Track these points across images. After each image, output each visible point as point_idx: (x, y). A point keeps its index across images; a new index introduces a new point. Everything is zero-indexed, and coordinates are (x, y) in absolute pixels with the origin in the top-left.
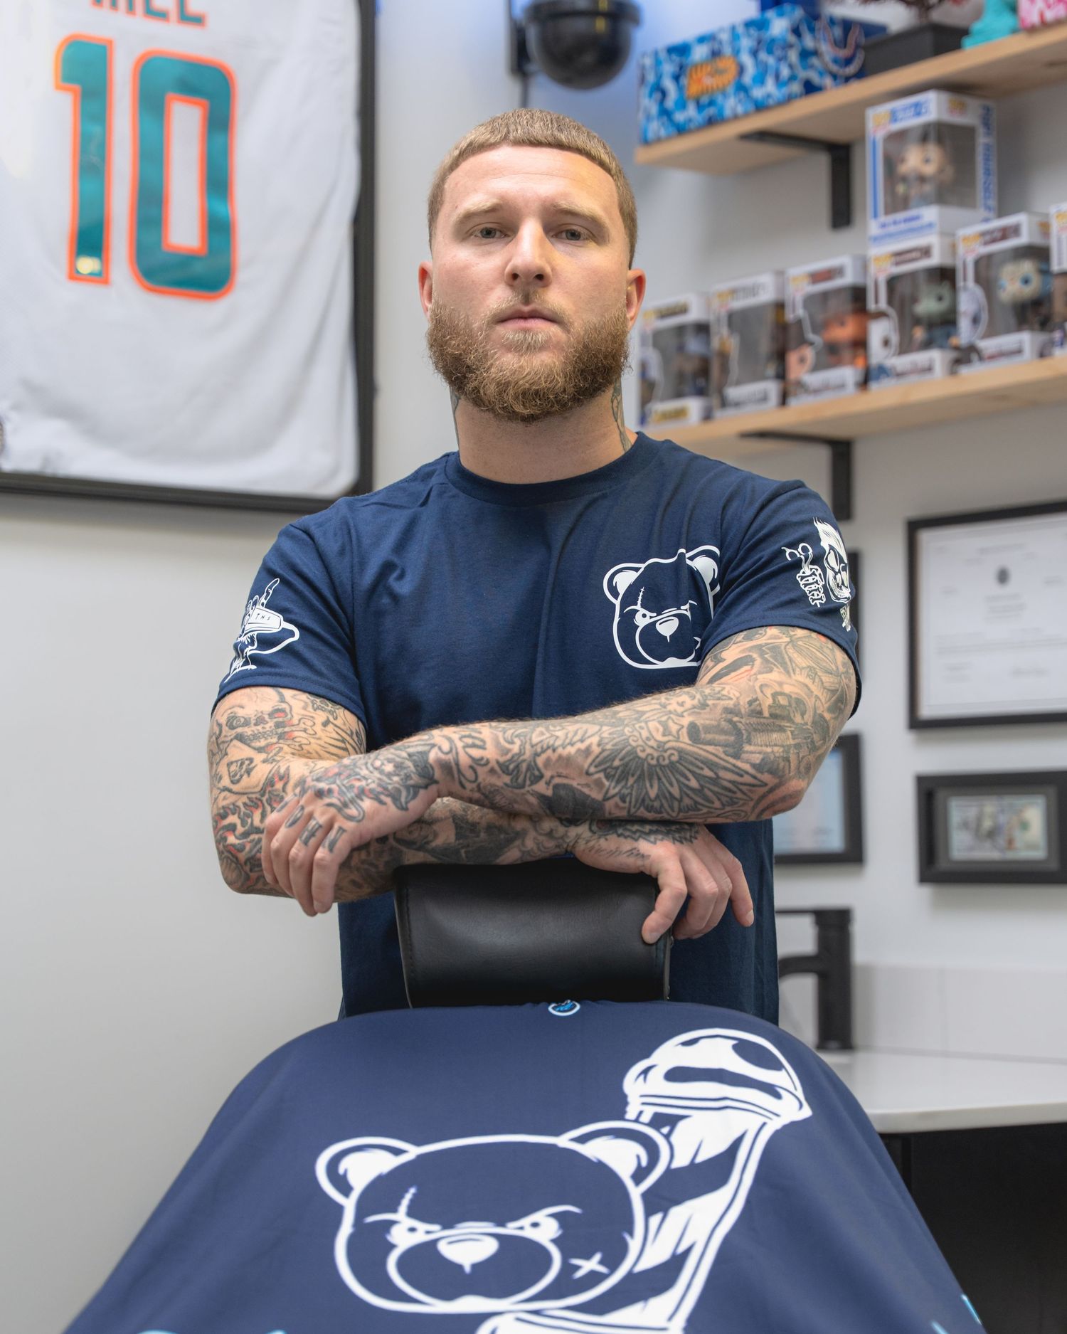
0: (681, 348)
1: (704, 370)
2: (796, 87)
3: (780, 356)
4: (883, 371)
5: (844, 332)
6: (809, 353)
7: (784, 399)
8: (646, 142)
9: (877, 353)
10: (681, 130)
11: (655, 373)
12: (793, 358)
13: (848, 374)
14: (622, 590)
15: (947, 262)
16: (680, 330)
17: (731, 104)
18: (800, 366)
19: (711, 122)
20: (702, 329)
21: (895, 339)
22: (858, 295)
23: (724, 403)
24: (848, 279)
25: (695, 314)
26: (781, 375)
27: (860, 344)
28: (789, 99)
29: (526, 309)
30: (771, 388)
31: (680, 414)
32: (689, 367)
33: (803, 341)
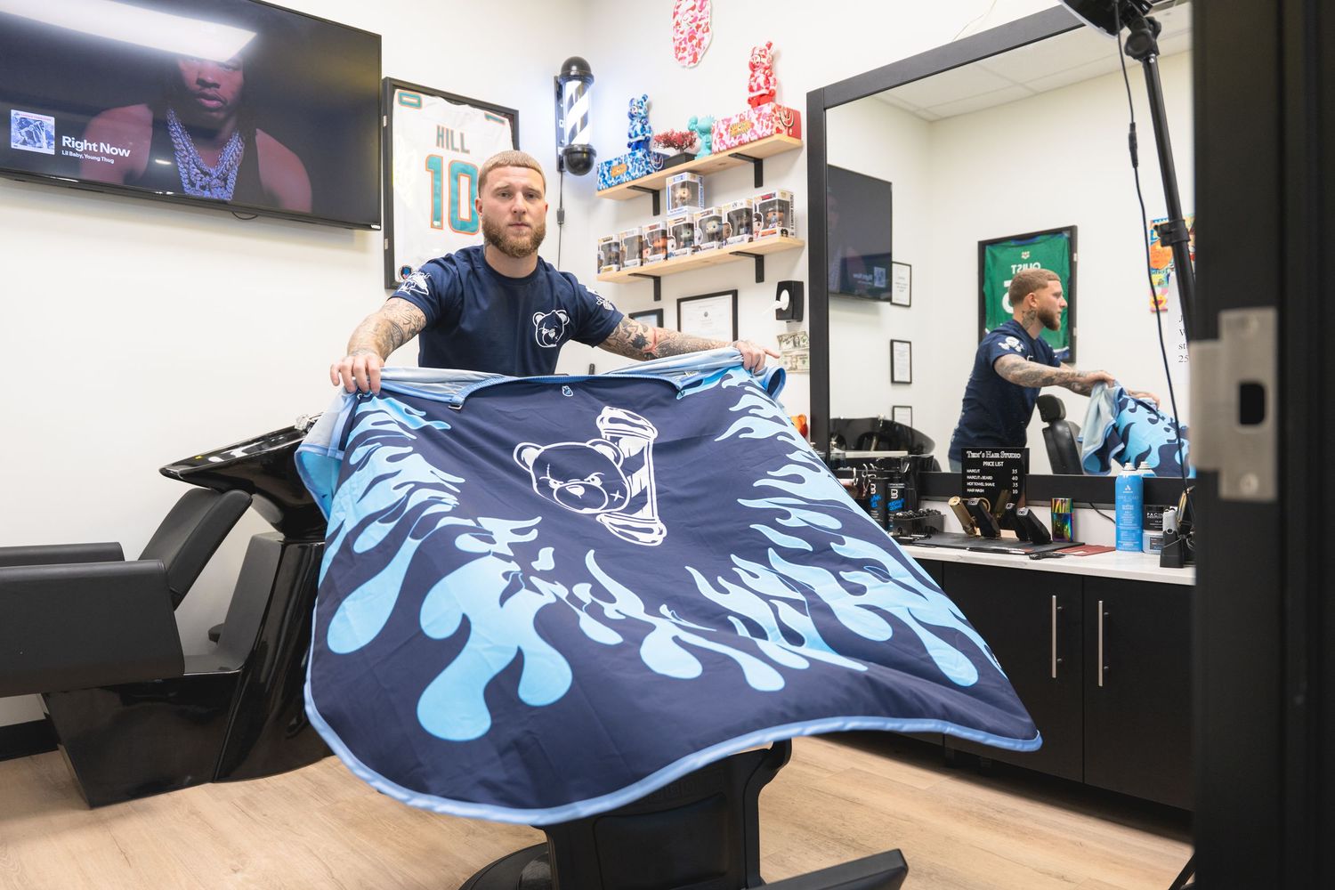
0: (610, 250)
1: (617, 256)
2: (644, 172)
3: (641, 252)
4: (672, 254)
5: (661, 243)
6: (649, 250)
7: (642, 264)
8: (599, 190)
9: (670, 249)
10: (609, 186)
11: (602, 258)
12: (644, 252)
13: (661, 255)
14: (538, 322)
15: (691, 222)
16: (610, 245)
17: (625, 178)
18: (647, 253)
19: (619, 183)
20: (617, 244)
21: (675, 245)
22: (664, 233)
23: (624, 266)
24: (661, 228)
25: (615, 240)
26: (641, 257)
27: (665, 247)
28: (643, 176)
29: (520, 223)
30: (638, 261)
31: (610, 269)
32: (613, 256)
33: (648, 247)
